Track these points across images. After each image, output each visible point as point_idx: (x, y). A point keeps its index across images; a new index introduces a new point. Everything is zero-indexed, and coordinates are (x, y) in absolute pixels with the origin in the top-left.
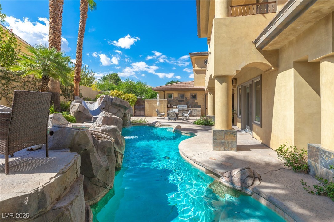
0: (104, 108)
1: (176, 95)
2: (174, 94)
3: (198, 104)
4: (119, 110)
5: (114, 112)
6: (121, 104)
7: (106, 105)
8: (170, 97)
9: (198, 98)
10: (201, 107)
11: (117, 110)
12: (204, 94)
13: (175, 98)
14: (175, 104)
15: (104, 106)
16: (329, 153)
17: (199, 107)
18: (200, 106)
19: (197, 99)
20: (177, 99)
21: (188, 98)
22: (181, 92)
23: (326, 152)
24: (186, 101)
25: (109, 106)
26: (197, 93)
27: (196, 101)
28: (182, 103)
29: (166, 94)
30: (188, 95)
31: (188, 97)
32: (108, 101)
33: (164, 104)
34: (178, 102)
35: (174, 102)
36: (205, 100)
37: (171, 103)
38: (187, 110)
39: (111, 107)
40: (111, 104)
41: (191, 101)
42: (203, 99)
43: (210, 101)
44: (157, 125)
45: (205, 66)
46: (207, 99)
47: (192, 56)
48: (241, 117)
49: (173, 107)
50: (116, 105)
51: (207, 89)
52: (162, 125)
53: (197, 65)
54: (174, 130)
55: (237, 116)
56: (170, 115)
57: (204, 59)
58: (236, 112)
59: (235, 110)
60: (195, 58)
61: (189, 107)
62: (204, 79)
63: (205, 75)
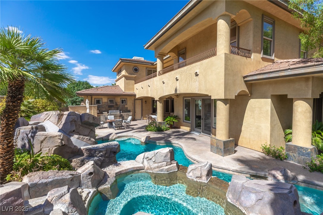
0: (74, 131)
1: (105, 100)
2: (103, 99)
3: (128, 109)
4: (92, 129)
5: (86, 133)
6: (94, 122)
7: (76, 126)
8: (98, 102)
9: (128, 103)
11: (89, 130)
12: (133, 99)
13: (104, 103)
14: (104, 110)
15: (74, 128)
16: (306, 148)
17: (129, 111)
18: (130, 110)
19: (127, 104)
20: (106, 104)
21: (118, 104)
22: (111, 97)
23: (304, 148)
24: (117, 106)
25: (79, 127)
26: (127, 98)
27: (126, 106)
28: (113, 108)
29: (93, 99)
30: (118, 100)
31: (118, 102)
32: (77, 120)
33: (94, 111)
34: (107, 107)
35: (103, 107)
36: (134, 105)
37: (100, 108)
38: (119, 115)
39: (81, 127)
40: (81, 124)
41: (121, 106)
43: (160, 109)
44: (114, 138)
45: (134, 72)
46: (136, 103)
47: (122, 61)
48: (190, 122)
49: (103, 113)
50: (86, 124)
51: (157, 99)
52: (119, 137)
53: (127, 71)
54: (144, 141)
55: (182, 121)
56: (117, 124)
57: (133, 66)
58: (180, 117)
59: (178, 115)
60: (125, 64)
61: (120, 113)
62: (134, 85)
63: (134, 81)
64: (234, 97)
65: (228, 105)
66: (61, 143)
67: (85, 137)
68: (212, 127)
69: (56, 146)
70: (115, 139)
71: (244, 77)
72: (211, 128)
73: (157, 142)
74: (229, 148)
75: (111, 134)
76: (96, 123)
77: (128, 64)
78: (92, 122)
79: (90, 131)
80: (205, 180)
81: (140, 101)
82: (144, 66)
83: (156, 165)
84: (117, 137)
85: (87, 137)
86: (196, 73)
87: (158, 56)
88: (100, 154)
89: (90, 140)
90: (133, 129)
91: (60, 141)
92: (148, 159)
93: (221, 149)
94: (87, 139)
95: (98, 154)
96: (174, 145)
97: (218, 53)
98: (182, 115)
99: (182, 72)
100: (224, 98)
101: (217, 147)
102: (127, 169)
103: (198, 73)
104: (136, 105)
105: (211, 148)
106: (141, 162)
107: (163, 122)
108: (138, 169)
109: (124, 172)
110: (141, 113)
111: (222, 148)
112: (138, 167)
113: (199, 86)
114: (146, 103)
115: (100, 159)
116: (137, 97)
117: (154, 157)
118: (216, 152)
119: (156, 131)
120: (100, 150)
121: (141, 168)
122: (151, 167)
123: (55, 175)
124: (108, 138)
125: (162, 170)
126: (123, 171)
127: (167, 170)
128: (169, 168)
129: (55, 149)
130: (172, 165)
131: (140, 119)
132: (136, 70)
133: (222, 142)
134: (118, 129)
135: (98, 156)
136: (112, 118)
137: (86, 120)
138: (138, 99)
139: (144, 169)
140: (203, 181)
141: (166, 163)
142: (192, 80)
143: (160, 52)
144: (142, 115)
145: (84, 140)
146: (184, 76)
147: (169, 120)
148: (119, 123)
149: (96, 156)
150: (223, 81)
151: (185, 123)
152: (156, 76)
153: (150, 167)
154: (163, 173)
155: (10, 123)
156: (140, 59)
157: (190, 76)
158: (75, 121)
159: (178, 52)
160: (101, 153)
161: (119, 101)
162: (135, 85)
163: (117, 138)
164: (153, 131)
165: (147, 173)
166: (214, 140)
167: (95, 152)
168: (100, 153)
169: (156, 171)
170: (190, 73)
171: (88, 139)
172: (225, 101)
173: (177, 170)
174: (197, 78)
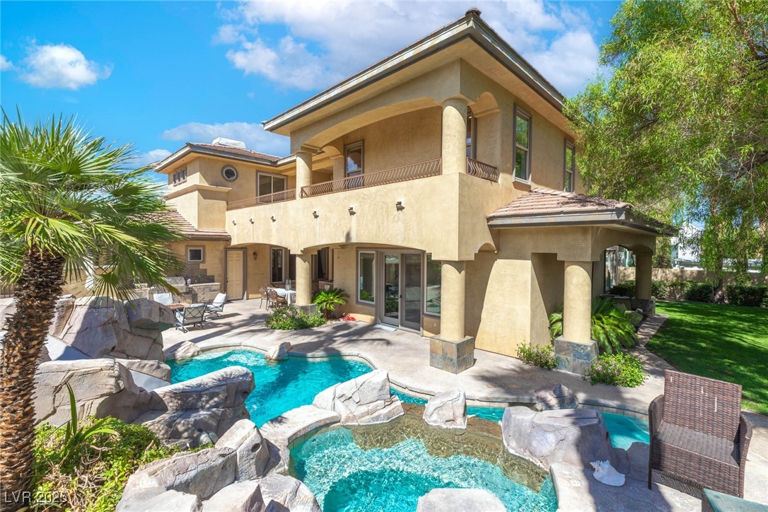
0: (114, 348)
3: (209, 274)
4: (155, 340)
5: (143, 351)
7: (117, 334)
9: (208, 258)
10: (216, 278)
11: (148, 343)
12: (222, 248)
15: (114, 342)
16: (585, 346)
17: (211, 279)
18: (213, 276)
19: (204, 262)
21: (179, 260)
23: (581, 345)
25: (125, 337)
26: (204, 246)
27: (202, 266)
30: (181, 251)
31: (180, 257)
32: (120, 318)
36: (223, 262)
38: (184, 291)
39: (130, 337)
40: (128, 329)
41: (188, 267)
42: (220, 260)
43: (303, 275)
44: (190, 354)
45: (223, 180)
46: (228, 259)
47: (194, 150)
48: (374, 303)
49: (134, 287)
50: (141, 328)
51: (296, 250)
52: (204, 350)
53: (205, 175)
54: (275, 356)
55: (355, 302)
56: (190, 316)
57: (222, 165)
58: (348, 293)
59: (342, 289)
60: (199, 157)
61: (186, 284)
62: (224, 213)
63: (224, 203)
64: (473, 256)
65: (463, 272)
66: (117, 385)
67: (146, 362)
68: (423, 313)
69: (102, 396)
70: (193, 356)
71: (489, 219)
72: (422, 316)
73: (309, 355)
74: (465, 356)
75: (179, 345)
76: (166, 322)
77: (209, 159)
78: (158, 321)
79: (152, 344)
80: (461, 425)
81: (241, 252)
82: (250, 166)
83: (364, 409)
84: (198, 352)
85: (151, 362)
86: (400, 203)
87: (300, 151)
88: (211, 402)
89: (158, 367)
90: (231, 327)
91: (112, 381)
92: (343, 399)
93: (452, 360)
94: (152, 365)
95: (207, 402)
96: (347, 358)
97: (444, 171)
98: (354, 289)
99: (366, 197)
100: (457, 260)
101: (445, 357)
102: (308, 427)
103: (403, 205)
104: (230, 263)
105: (432, 358)
106: (329, 407)
107: (311, 307)
108: (328, 422)
109: (301, 434)
110: (241, 282)
111: (455, 357)
112: (328, 419)
113: (405, 231)
114: (256, 259)
115: (214, 412)
116: (234, 242)
117: (356, 394)
118: (441, 367)
119: (295, 329)
120: (212, 390)
121: (335, 420)
122: (355, 414)
123: (196, 462)
124: (174, 355)
125: (377, 418)
126: (300, 431)
127: (388, 416)
128: (389, 411)
129: (101, 404)
130: (393, 405)
131: (241, 297)
132: (230, 174)
133: (454, 345)
134: (190, 329)
135: (208, 406)
136: (165, 300)
137: (143, 317)
138: (236, 248)
139: (339, 421)
140: (459, 427)
141: (383, 402)
142: (388, 217)
143: (306, 142)
144: (245, 288)
145: (145, 370)
146: (369, 207)
147: (325, 301)
148: (194, 313)
149: (203, 408)
150: (455, 225)
151: (360, 306)
152: (294, 197)
153: (351, 415)
154: (379, 422)
155: (32, 351)
156: (234, 144)
157: (385, 209)
158: (115, 322)
159: (344, 145)
160: (216, 399)
161: (183, 254)
162: (228, 213)
163: (198, 355)
164: (288, 329)
165: (347, 427)
166: (437, 341)
167: (201, 396)
168: (211, 398)
169: (365, 421)
170: (383, 202)
171: (154, 367)
172: (458, 265)
173: (402, 414)
174: (399, 214)
